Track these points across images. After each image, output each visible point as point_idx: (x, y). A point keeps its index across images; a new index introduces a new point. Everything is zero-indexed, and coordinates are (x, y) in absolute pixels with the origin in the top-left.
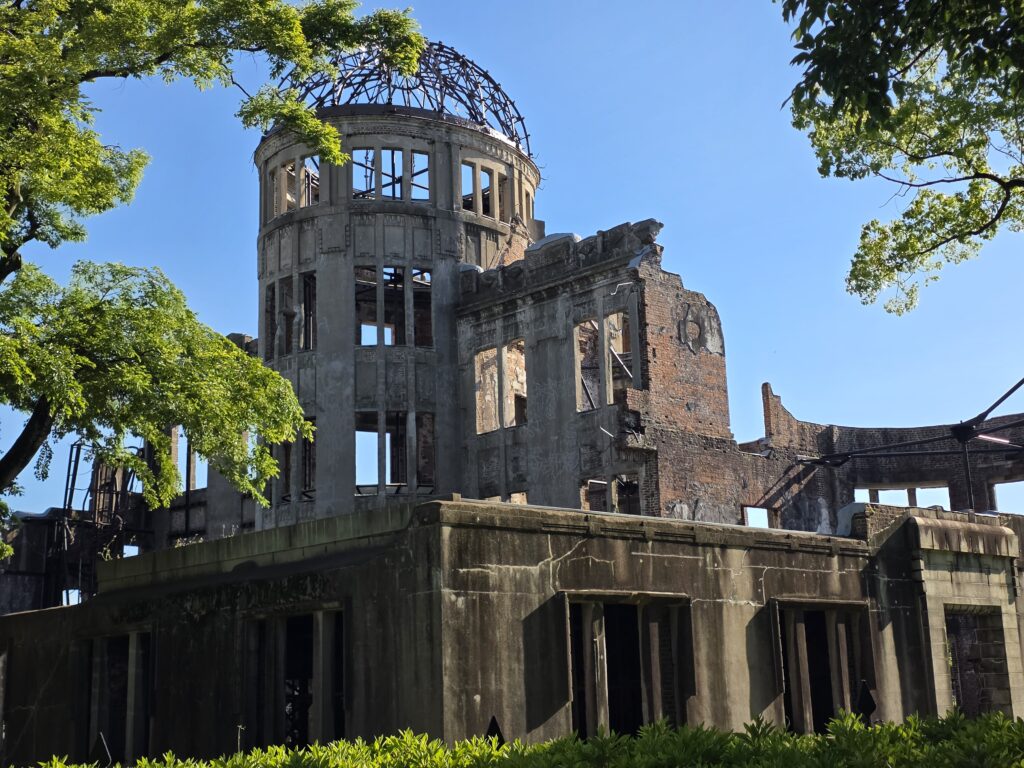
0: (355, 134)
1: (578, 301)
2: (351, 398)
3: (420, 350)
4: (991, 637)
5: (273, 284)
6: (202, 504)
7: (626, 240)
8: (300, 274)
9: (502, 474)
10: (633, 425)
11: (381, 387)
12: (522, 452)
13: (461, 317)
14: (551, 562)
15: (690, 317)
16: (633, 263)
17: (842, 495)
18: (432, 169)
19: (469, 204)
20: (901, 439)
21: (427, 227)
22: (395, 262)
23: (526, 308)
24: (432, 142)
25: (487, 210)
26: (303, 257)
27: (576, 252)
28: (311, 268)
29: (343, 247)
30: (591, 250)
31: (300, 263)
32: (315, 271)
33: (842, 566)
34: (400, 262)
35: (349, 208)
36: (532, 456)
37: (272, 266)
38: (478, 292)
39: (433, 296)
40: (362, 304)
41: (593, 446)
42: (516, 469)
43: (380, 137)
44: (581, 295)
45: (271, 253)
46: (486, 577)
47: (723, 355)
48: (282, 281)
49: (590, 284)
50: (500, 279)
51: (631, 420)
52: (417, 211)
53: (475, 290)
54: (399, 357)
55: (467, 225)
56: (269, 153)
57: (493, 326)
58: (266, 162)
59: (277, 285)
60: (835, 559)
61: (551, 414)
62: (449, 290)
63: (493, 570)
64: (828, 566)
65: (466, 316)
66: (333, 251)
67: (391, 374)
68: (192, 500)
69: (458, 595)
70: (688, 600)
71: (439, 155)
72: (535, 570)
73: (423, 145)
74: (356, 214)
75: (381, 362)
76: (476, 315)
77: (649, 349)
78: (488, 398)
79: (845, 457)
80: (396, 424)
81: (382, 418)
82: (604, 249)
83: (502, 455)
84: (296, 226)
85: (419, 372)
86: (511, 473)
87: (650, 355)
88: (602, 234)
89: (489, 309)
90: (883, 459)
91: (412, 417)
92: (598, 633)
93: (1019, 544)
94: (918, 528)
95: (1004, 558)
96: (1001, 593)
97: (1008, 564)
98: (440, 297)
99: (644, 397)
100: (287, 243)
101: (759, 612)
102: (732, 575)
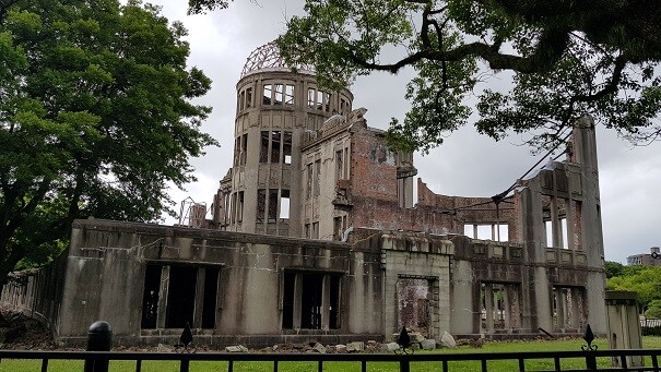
0: (264, 80)
1: (338, 143)
2: (256, 184)
3: (285, 165)
8: (243, 135)
10: (343, 194)
11: (268, 179)
12: (318, 206)
13: (303, 151)
14: (139, 247)
16: (351, 126)
17: (457, 227)
18: (295, 92)
21: (291, 115)
23: (322, 146)
24: (295, 81)
25: (320, 107)
26: (244, 129)
29: (257, 124)
32: (247, 134)
33: (332, 254)
35: (260, 109)
36: (321, 208)
39: (292, 143)
43: (274, 81)
48: (239, 138)
49: (341, 136)
51: (342, 192)
53: (309, 140)
54: (276, 167)
55: (309, 113)
57: (312, 155)
61: (328, 191)
62: (299, 140)
64: (324, 254)
66: (254, 126)
69: (78, 259)
71: (298, 86)
72: (128, 250)
73: (292, 82)
75: (269, 169)
76: (307, 150)
77: (355, 162)
81: (268, 191)
83: (312, 208)
84: (243, 116)
87: (355, 165)
89: (312, 147)
92: (165, 278)
93: (456, 249)
94: (383, 239)
95: (445, 255)
96: (440, 271)
97: (448, 258)
98: (295, 142)
99: (350, 183)
100: (241, 123)
101: (272, 273)
102: (258, 257)
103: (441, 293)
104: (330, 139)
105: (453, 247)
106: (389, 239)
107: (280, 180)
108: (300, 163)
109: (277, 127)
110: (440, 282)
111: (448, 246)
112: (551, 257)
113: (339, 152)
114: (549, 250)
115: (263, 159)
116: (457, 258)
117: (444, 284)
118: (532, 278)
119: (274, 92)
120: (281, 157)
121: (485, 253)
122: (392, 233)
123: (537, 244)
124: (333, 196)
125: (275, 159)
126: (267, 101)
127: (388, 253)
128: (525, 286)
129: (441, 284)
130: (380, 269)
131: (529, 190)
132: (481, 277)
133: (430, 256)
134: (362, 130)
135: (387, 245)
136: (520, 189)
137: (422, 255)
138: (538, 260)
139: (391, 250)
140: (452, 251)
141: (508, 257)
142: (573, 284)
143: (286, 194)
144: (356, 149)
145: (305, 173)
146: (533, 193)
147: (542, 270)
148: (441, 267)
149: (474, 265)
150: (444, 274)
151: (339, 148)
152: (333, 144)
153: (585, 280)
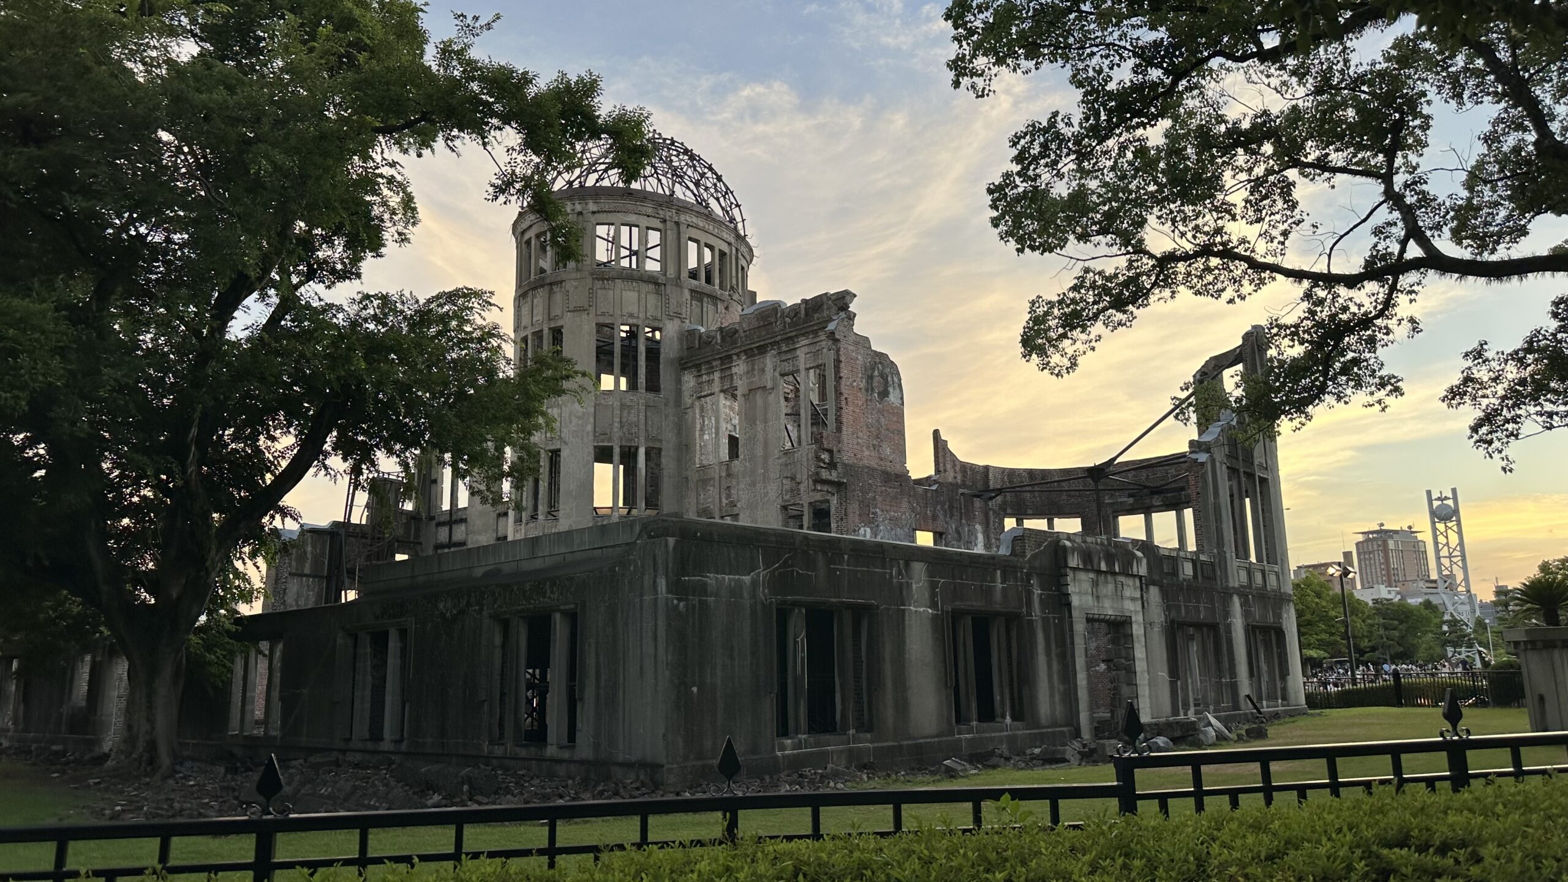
0: (599, 212)
1: (784, 357)
2: (591, 434)
3: (651, 396)
4: (1122, 641)
5: (527, 336)
6: (463, 521)
7: (825, 307)
8: (550, 329)
9: (717, 500)
10: (827, 461)
11: (617, 425)
12: (734, 482)
13: (686, 369)
14: (762, 573)
15: (876, 373)
16: (831, 326)
17: (994, 522)
18: (663, 244)
19: (694, 274)
20: (1043, 478)
21: (657, 293)
22: (631, 321)
23: (740, 362)
24: (664, 221)
25: (709, 280)
26: (553, 314)
27: (782, 316)
28: (559, 323)
29: (586, 306)
30: (795, 315)
31: (550, 320)
32: (562, 327)
33: (1003, 580)
34: (635, 321)
35: (592, 274)
36: (742, 486)
37: (525, 321)
38: (700, 348)
39: (662, 350)
40: (602, 357)
41: (793, 478)
42: (729, 496)
43: (619, 215)
44: (786, 352)
45: (525, 310)
46: (705, 584)
47: (903, 404)
48: (534, 334)
49: (794, 343)
50: (719, 337)
51: (825, 456)
52: (651, 280)
53: (697, 346)
54: (632, 400)
55: (692, 291)
56: (524, 225)
57: (712, 377)
58: (523, 233)
59: (530, 337)
60: (999, 572)
61: (759, 452)
62: (676, 345)
63: (711, 579)
64: (993, 580)
65: (689, 368)
66: (578, 310)
67: (625, 414)
68: (454, 517)
69: (679, 600)
70: (877, 607)
71: (669, 232)
72: (747, 579)
73: (656, 223)
74: (598, 279)
75: (617, 404)
76: (698, 367)
77: (843, 398)
78: (706, 437)
79: (1000, 491)
80: (628, 458)
81: (617, 451)
82: (807, 314)
83: (717, 486)
84: (547, 288)
85: (649, 414)
86: (724, 501)
87: (843, 403)
88: (805, 301)
89: (709, 362)
90: (1028, 495)
91: (642, 451)
92: (800, 633)
93: (1147, 566)
94: (1066, 550)
95: (1136, 577)
96: (1132, 606)
97: (1137, 581)
98: (671, 349)
99: (837, 438)
100: (538, 302)
101: (934, 617)
102: (914, 586)
103: (1136, 646)
104: (762, 350)
105: (1144, 561)
106: (1073, 549)
107: (642, 427)
108: (679, 393)
109: (631, 315)
110: (1135, 627)
111: (1139, 560)
112: (1243, 577)
114: (1240, 565)
116: (1148, 582)
118: (1227, 614)
121: (1175, 573)
123: (1228, 556)
127: (1074, 575)
128: (1221, 631)
129: (1137, 630)
130: (1064, 604)
131: (1213, 462)
132: (1173, 614)
133: (1120, 579)
134: (851, 334)
135: (1074, 561)
136: (1201, 459)
137: (1109, 578)
138: (1231, 585)
139: (1074, 569)
140: (1143, 571)
141: (1200, 579)
142: (1269, 623)
144: (844, 373)
145: (695, 413)
146: (1218, 464)
147: (1236, 601)
148: (1133, 599)
149: (1165, 594)
150: (1136, 612)
151: (788, 367)
152: (769, 361)
153: (1280, 617)
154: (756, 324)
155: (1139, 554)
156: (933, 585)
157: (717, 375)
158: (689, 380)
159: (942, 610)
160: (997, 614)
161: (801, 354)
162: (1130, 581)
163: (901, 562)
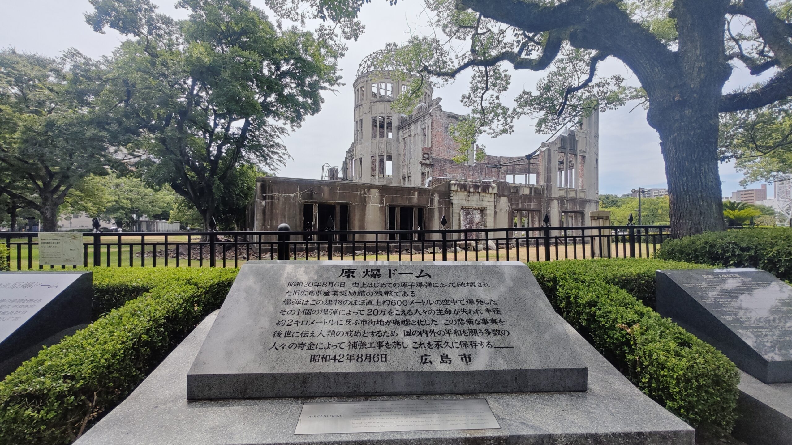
0: (372, 80)
1: (423, 123)
2: (370, 152)
3: (388, 139)
7: (433, 104)
8: (360, 120)
10: (426, 157)
11: (377, 149)
12: (411, 165)
13: (399, 129)
14: (299, 193)
15: (449, 126)
16: (430, 111)
17: (502, 176)
23: (413, 126)
24: (393, 80)
26: (360, 115)
27: (423, 109)
28: (362, 118)
29: (368, 112)
30: (426, 108)
31: (360, 117)
33: (419, 195)
34: (383, 115)
35: (370, 101)
36: (412, 167)
39: (392, 124)
42: (410, 170)
43: (378, 80)
44: (423, 121)
46: (274, 196)
50: (408, 118)
52: (389, 100)
53: (403, 121)
54: (382, 141)
58: (356, 87)
59: (357, 123)
60: (416, 193)
62: (397, 122)
63: (276, 195)
64: (413, 195)
65: (401, 129)
66: (366, 113)
67: (380, 145)
69: (262, 201)
70: (351, 204)
71: (395, 84)
72: (292, 195)
73: (391, 81)
74: (372, 102)
75: (377, 142)
76: (403, 128)
77: (434, 135)
78: (405, 151)
81: (377, 157)
82: (429, 107)
83: (407, 167)
84: (359, 107)
85: (387, 145)
87: (434, 137)
91: (385, 157)
92: (315, 211)
93: (498, 190)
94: (452, 184)
95: (491, 194)
96: (488, 204)
97: (493, 195)
98: (395, 123)
99: (430, 149)
100: (357, 112)
101: (381, 208)
102: (372, 197)
103: (489, 218)
104: (417, 121)
105: (496, 189)
106: (455, 184)
107: (385, 149)
108: (398, 138)
109: (382, 113)
110: (488, 211)
111: (493, 188)
112: (562, 194)
113: (423, 129)
114: (560, 189)
115: (374, 136)
116: (498, 195)
117: (490, 212)
118: (548, 207)
119: (379, 89)
120: (385, 134)
121: (518, 192)
122: (457, 181)
123: (553, 186)
124: (420, 159)
125: (382, 135)
126: (374, 95)
127: (455, 193)
128: (543, 213)
129: (488, 212)
130: (449, 203)
131: (549, 150)
132: (514, 207)
133: (482, 194)
134: (439, 113)
135: (454, 188)
136: (544, 149)
137: (476, 194)
138: (553, 196)
139: (456, 191)
140: (495, 191)
141: (533, 194)
142: (576, 210)
143: (390, 158)
144: (435, 126)
145: (402, 144)
146: (552, 151)
147: (556, 202)
148: (488, 201)
149: (510, 200)
150: (490, 206)
151: (424, 126)
152: (419, 124)
153: (584, 208)
154: (417, 112)
155: (494, 185)
156: (382, 197)
157: (407, 130)
158: (401, 132)
159: (386, 205)
160: (414, 206)
161: (426, 121)
162: (489, 195)
163: (366, 190)
